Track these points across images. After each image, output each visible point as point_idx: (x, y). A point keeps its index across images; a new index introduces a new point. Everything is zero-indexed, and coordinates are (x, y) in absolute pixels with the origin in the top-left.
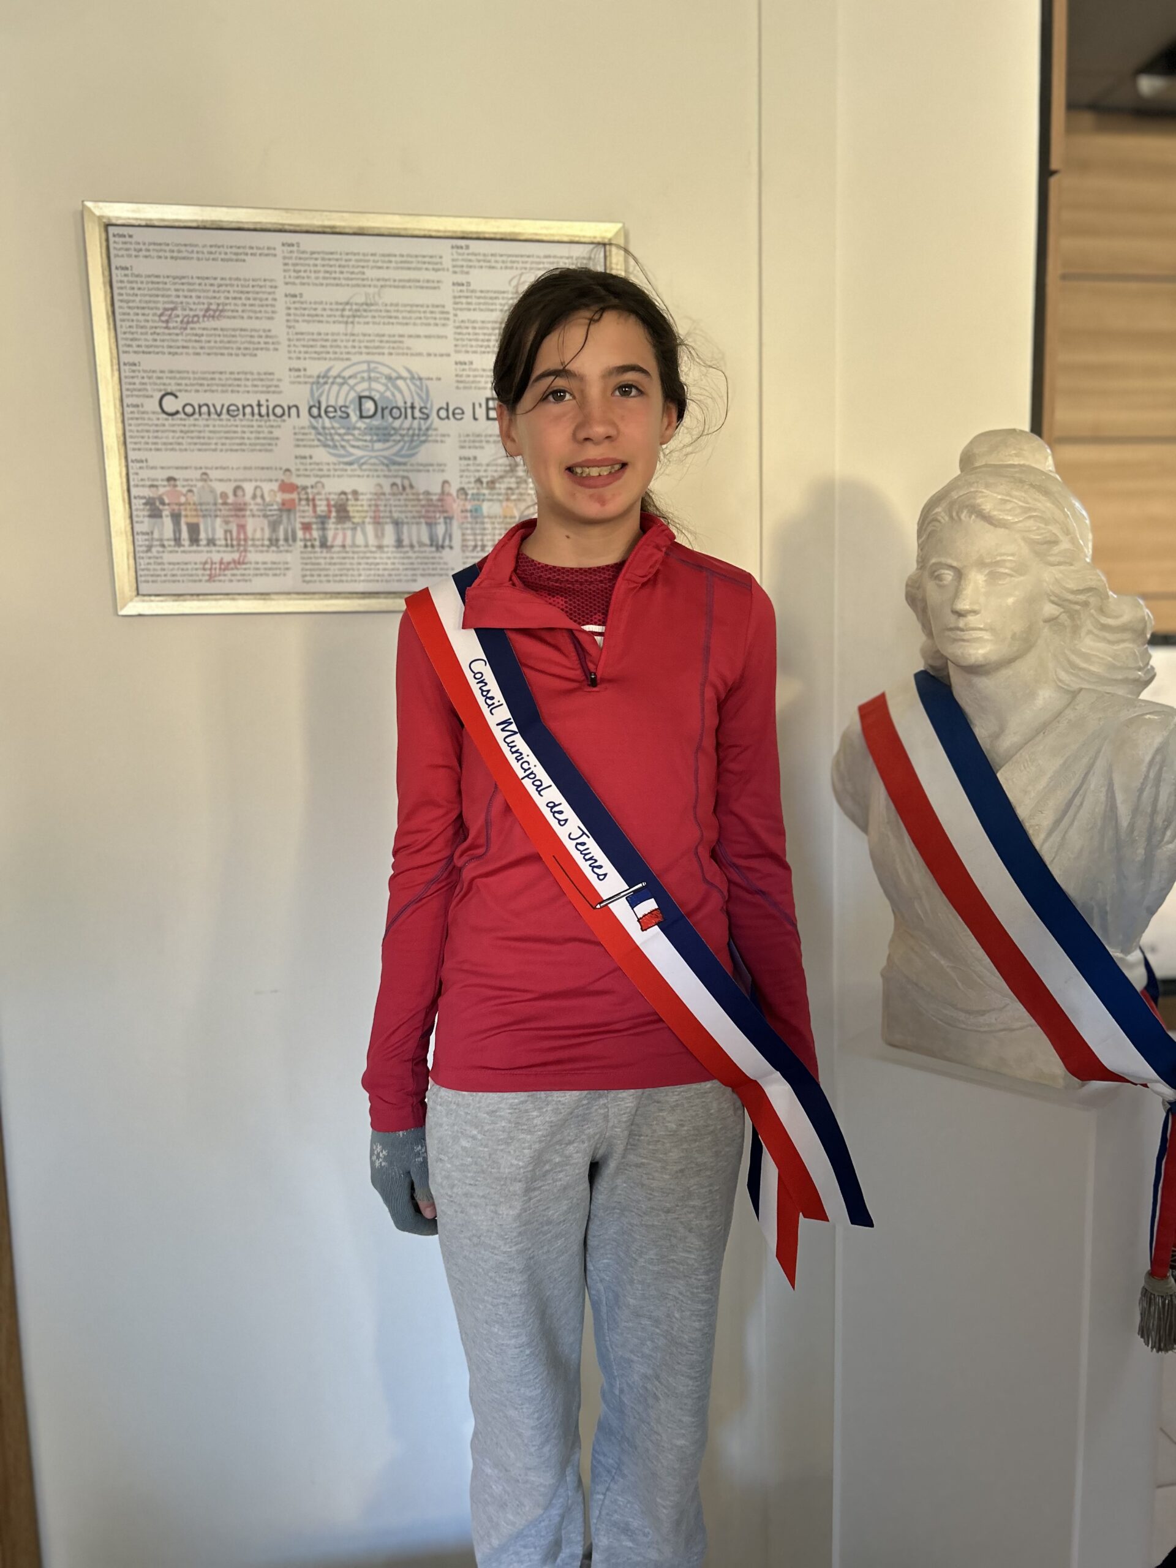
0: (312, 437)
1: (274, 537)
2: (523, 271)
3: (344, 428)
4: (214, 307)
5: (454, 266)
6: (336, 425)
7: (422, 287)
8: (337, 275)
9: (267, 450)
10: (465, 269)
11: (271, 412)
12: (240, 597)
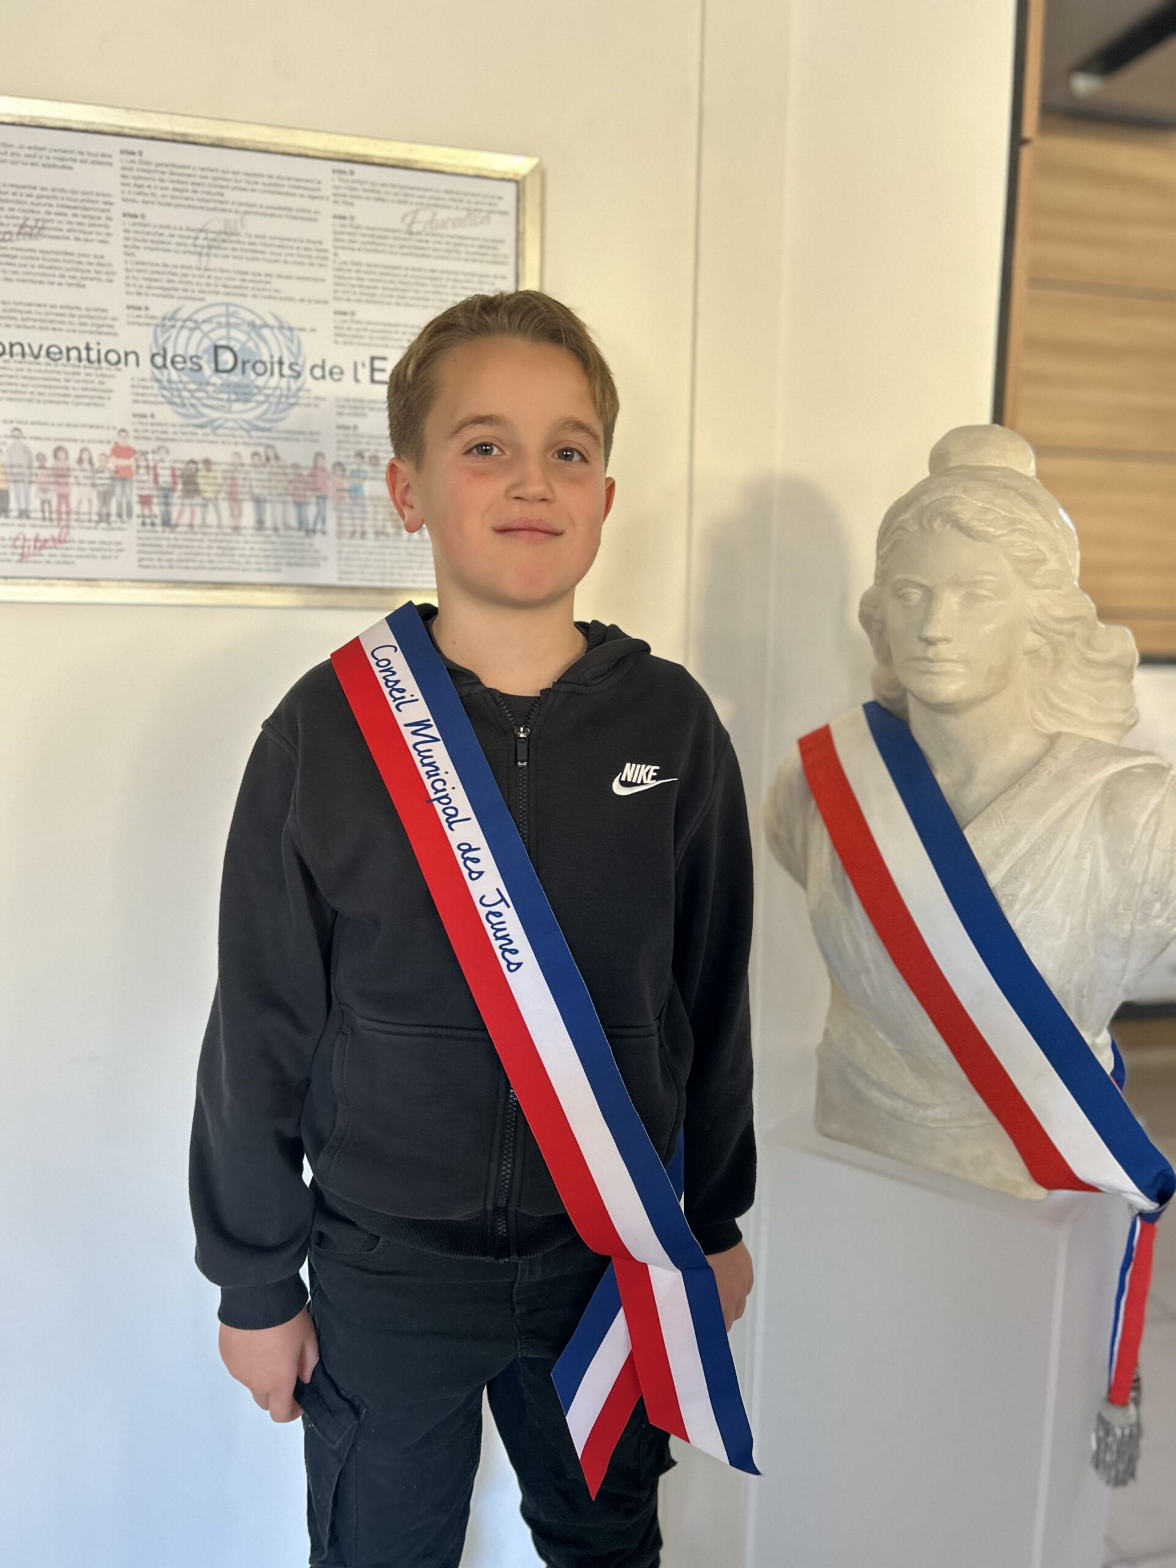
0: (156, 391)
1: (104, 511)
2: (419, 207)
3: (195, 382)
4: (31, 223)
5: (335, 195)
6: (185, 378)
7: (295, 218)
8: (189, 195)
9: (95, 405)
10: (349, 199)
11: (103, 358)
12: (61, 582)
